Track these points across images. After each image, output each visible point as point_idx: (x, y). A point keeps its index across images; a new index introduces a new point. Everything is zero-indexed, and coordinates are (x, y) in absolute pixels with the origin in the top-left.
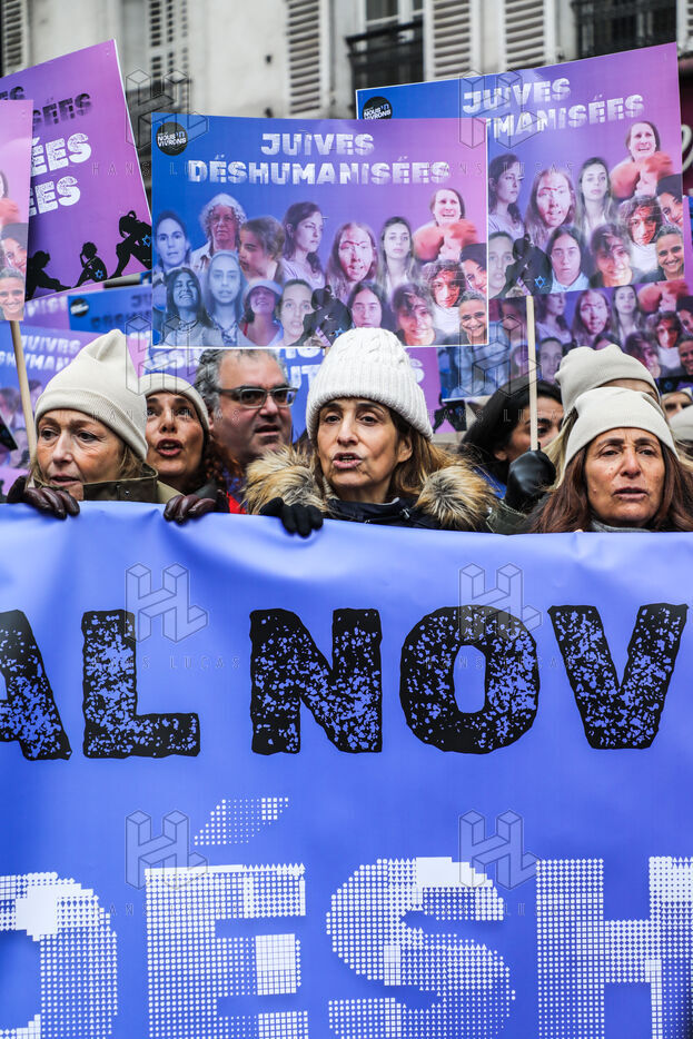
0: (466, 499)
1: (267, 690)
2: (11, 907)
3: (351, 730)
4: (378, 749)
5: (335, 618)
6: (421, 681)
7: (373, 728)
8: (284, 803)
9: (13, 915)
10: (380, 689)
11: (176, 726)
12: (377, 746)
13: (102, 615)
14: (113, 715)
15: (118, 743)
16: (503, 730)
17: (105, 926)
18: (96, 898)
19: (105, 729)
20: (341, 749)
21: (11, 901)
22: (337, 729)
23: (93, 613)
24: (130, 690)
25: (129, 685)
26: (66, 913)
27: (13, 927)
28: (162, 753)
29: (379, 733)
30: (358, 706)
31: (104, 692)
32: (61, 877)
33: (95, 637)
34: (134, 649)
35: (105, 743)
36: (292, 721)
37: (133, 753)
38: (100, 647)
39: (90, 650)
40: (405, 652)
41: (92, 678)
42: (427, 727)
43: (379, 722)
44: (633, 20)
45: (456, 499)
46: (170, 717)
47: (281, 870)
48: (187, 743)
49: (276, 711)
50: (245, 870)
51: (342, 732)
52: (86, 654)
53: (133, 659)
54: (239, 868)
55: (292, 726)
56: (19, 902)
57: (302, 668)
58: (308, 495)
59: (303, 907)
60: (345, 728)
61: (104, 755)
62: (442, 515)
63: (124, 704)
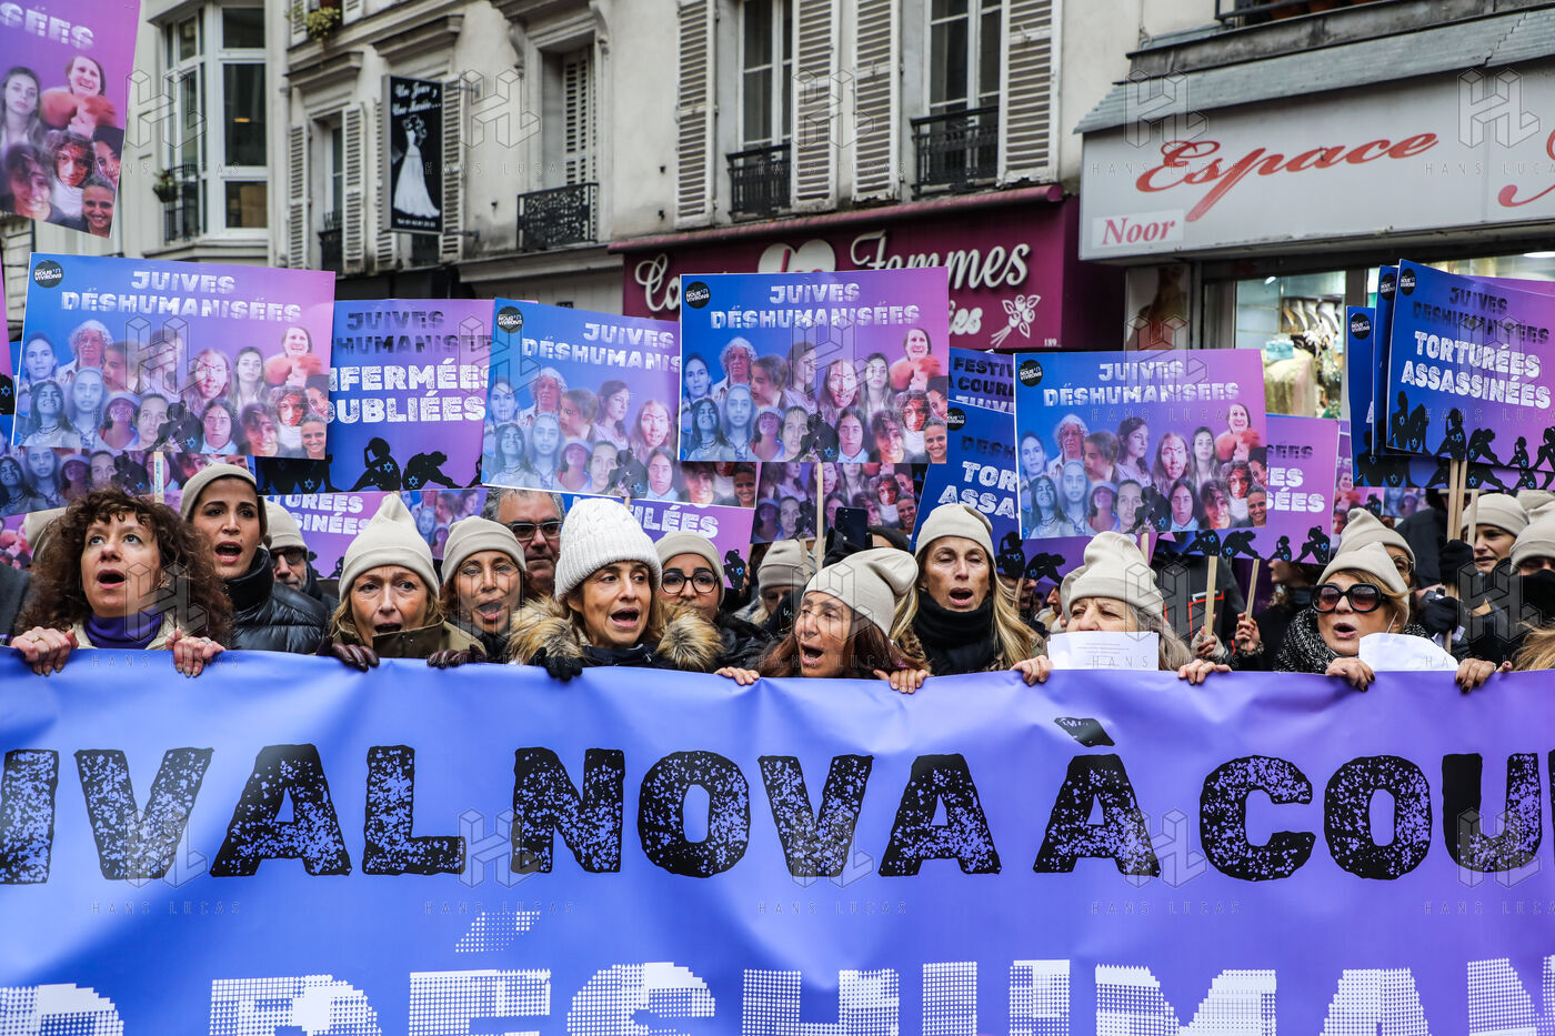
0: (699, 646)
1: (526, 816)
2: (287, 1005)
3: (595, 853)
4: (617, 870)
5: (587, 756)
6: (657, 813)
7: (614, 851)
8: (536, 916)
9: (289, 1012)
10: (621, 818)
11: (445, 848)
12: (616, 866)
13: (386, 750)
14: (390, 837)
15: (393, 861)
16: (721, 858)
17: (372, 1023)
18: (366, 998)
19: (383, 849)
20: (587, 869)
21: (288, 1000)
22: (584, 852)
23: (378, 748)
24: (407, 816)
25: (407, 812)
26: (338, 1012)
27: (289, 1024)
28: (432, 871)
29: (618, 856)
30: (603, 833)
31: (384, 817)
32: (336, 979)
33: (379, 768)
34: (412, 780)
35: (381, 861)
36: (546, 845)
37: (407, 870)
38: (383, 778)
39: (373, 779)
40: (644, 788)
41: (374, 804)
42: (659, 852)
43: (619, 846)
44: (963, 153)
45: (691, 647)
46: (440, 839)
47: (530, 975)
48: (454, 862)
49: (534, 835)
50: (499, 974)
51: (588, 854)
52: (369, 783)
53: (410, 789)
54: (493, 973)
55: (546, 849)
56: (296, 1002)
57: (557, 799)
58: (566, 643)
59: (548, 1007)
60: (591, 851)
61: (380, 872)
62: (679, 660)
63: (400, 828)
